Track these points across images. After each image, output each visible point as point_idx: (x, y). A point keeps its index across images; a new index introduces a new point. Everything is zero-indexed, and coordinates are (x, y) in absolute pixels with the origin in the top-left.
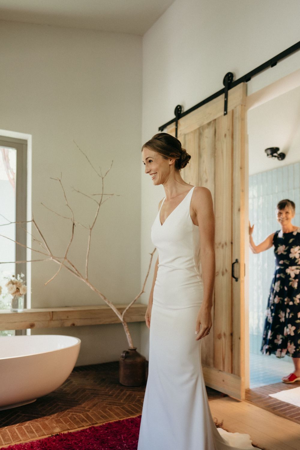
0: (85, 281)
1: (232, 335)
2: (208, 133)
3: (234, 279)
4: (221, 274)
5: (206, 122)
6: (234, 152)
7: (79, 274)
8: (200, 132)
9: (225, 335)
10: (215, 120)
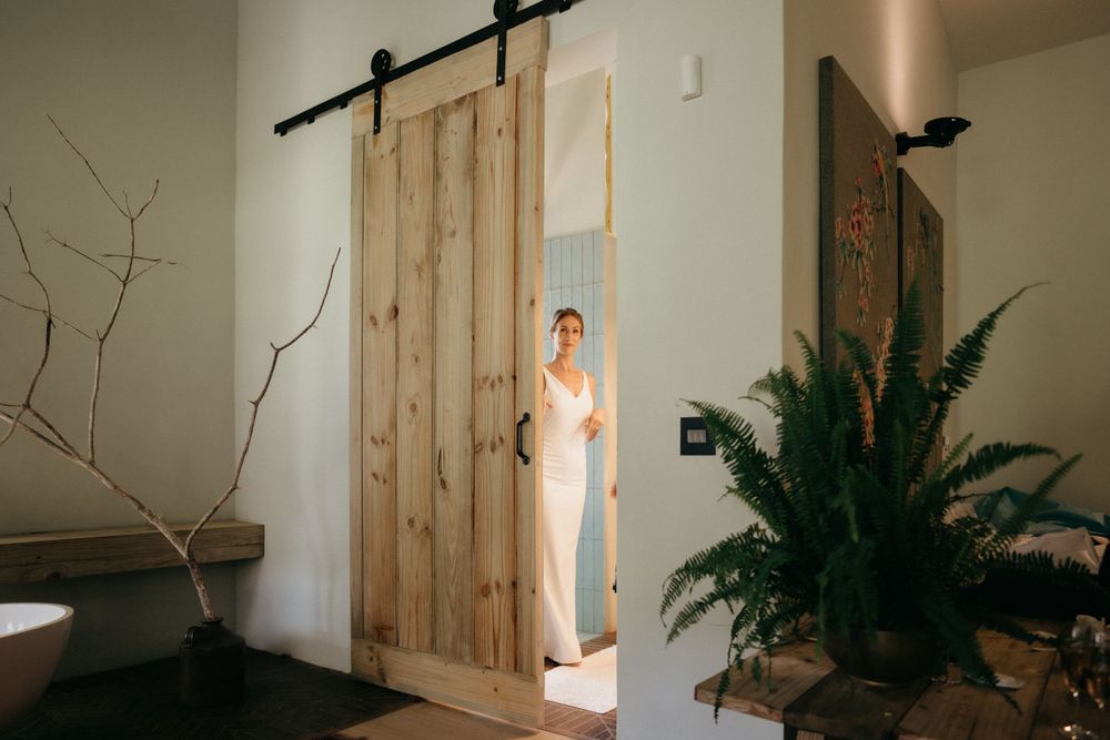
0: (85, 466)
1: (514, 584)
2: (458, 122)
3: (519, 459)
4: (488, 448)
5: (452, 97)
6: (521, 172)
7: (68, 449)
8: (437, 118)
9: (498, 585)
10: (475, 93)
